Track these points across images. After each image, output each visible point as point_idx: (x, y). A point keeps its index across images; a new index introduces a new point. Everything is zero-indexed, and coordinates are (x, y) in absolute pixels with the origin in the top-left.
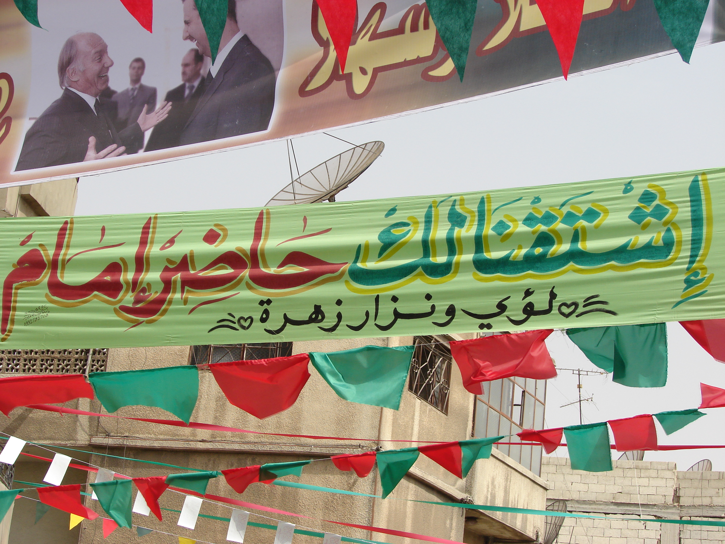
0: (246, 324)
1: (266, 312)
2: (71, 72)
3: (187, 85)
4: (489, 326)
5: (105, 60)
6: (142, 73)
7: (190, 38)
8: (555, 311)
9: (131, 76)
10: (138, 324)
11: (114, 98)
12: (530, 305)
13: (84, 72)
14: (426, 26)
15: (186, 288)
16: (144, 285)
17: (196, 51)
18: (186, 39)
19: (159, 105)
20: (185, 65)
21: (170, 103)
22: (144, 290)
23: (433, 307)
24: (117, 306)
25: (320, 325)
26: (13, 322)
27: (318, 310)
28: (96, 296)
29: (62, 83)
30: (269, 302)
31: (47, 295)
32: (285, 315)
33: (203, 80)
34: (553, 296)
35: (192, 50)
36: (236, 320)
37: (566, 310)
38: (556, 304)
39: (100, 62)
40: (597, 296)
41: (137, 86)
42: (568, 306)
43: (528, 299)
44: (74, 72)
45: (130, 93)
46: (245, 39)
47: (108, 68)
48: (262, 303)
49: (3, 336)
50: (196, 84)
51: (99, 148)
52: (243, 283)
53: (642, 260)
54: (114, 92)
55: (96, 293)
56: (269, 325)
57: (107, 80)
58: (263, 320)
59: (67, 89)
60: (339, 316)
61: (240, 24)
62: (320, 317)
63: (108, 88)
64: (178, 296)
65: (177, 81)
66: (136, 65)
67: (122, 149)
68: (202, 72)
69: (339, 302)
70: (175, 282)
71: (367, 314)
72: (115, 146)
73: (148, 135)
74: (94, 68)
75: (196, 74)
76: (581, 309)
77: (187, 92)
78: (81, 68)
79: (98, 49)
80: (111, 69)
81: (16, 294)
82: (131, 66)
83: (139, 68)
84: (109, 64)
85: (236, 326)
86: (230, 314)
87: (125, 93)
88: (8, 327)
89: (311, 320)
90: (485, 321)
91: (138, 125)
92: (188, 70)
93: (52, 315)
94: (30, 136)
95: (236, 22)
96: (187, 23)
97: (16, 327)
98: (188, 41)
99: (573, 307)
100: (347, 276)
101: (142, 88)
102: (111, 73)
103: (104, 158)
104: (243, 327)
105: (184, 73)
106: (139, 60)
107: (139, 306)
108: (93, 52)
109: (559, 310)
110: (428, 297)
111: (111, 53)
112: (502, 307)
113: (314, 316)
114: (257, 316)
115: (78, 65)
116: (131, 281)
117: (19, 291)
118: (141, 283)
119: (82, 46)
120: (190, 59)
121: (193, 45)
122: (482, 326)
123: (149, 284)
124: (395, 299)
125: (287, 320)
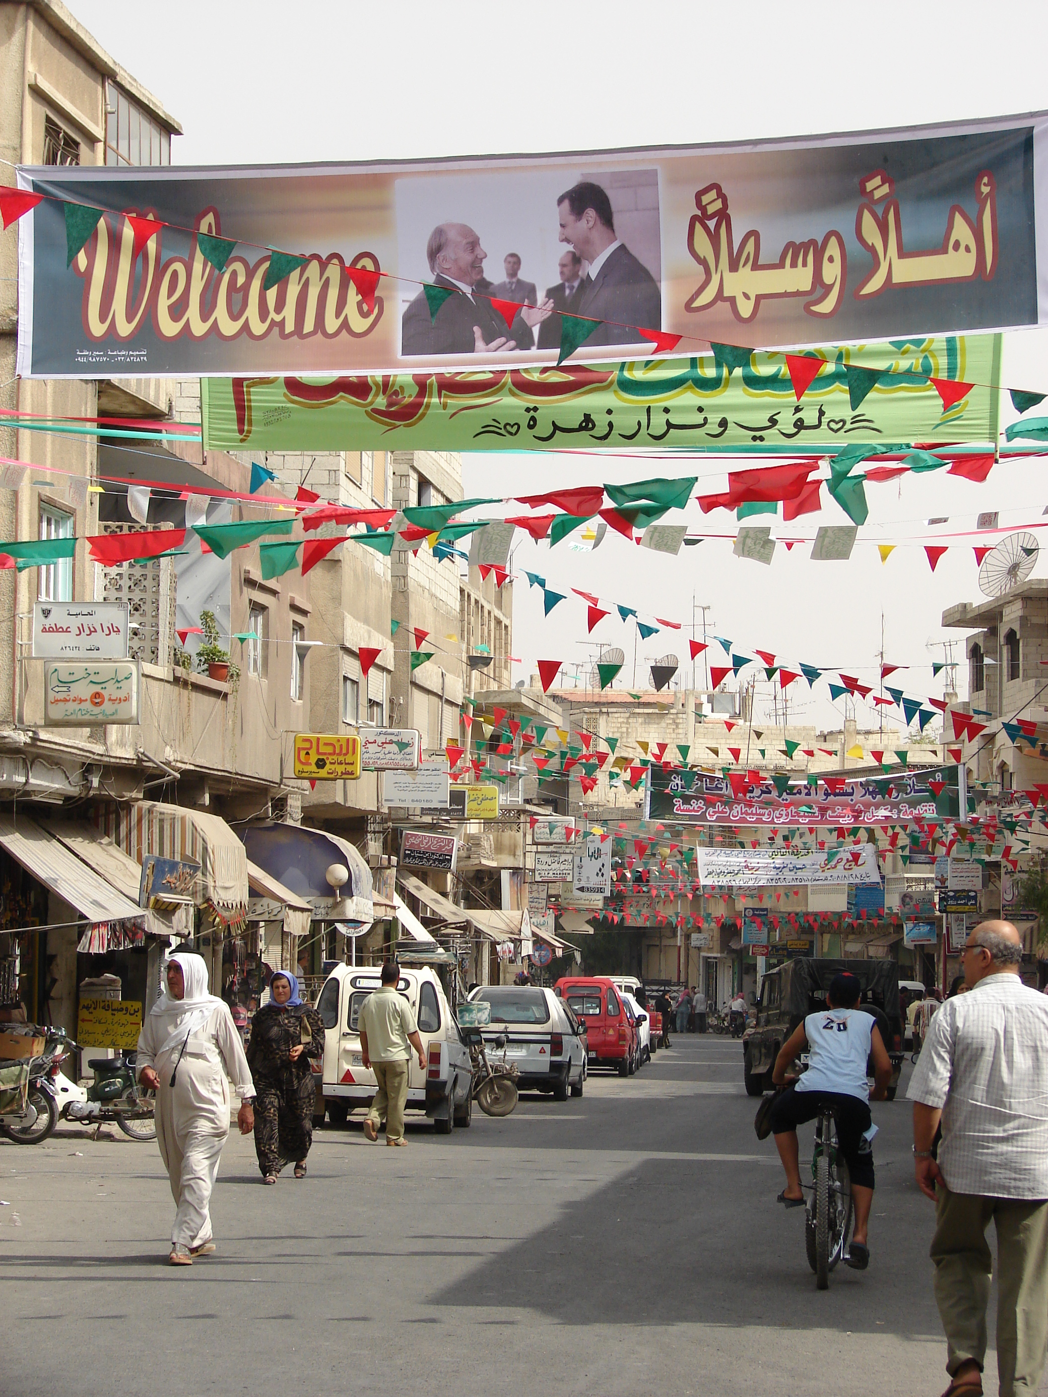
0: (514, 430)
1: (533, 419)
2: (441, 258)
3: (567, 284)
4: (761, 439)
5: (478, 251)
6: (518, 268)
7: (567, 240)
8: (824, 426)
9: (507, 270)
10: (394, 427)
11: (491, 289)
12: (800, 420)
13: (456, 261)
14: (805, 264)
15: (444, 392)
16: (396, 388)
17: (574, 254)
18: (562, 241)
19: (540, 301)
20: (563, 265)
21: (552, 301)
22: (396, 393)
23: (706, 419)
24: (369, 409)
25: (591, 433)
26: (250, 422)
27: (587, 418)
28: (342, 397)
29: (433, 269)
30: (535, 409)
31: (284, 395)
32: (553, 423)
33: (582, 281)
34: (822, 413)
35: (569, 252)
36: (502, 426)
37: (833, 425)
38: (825, 420)
39: (472, 252)
40: (863, 415)
41: (514, 280)
42: (837, 423)
43: (798, 415)
44: (445, 259)
45: (508, 286)
46: (622, 247)
47: (481, 260)
48: (528, 410)
49: (241, 437)
50: (576, 284)
51: (488, 340)
52: (506, 389)
53: (903, 385)
54: (490, 284)
55: (341, 394)
56: (537, 431)
57: (482, 271)
58: (531, 427)
59: (438, 275)
60: (611, 425)
61: (617, 234)
62: (590, 426)
63: (484, 279)
64: (435, 400)
65: (557, 281)
66: (511, 259)
67: (512, 343)
68: (580, 273)
69: (609, 412)
70: (431, 385)
71: (639, 423)
72: (503, 339)
73: (536, 331)
74: (467, 258)
75: (575, 275)
76: (848, 426)
77: (567, 292)
78: (453, 257)
79: (470, 240)
80: (484, 260)
81: (249, 392)
82: (505, 260)
83: (514, 263)
84: (483, 256)
85: (503, 431)
86: (494, 420)
87: (502, 286)
88: (246, 427)
89: (581, 429)
90: (758, 434)
91: (522, 320)
92: (566, 270)
93: (294, 417)
94: (408, 319)
95: (613, 230)
96: (562, 226)
97: (254, 428)
98: (565, 243)
99: (841, 424)
100: (615, 386)
101: (519, 282)
102: (485, 264)
103: (498, 350)
104: (511, 434)
105: (562, 273)
106: (513, 255)
107: (393, 409)
108: (464, 242)
109: (828, 425)
110: (700, 410)
112: (773, 422)
113: (584, 424)
114: (524, 425)
115: (448, 253)
116: (381, 383)
117: (252, 389)
118: (393, 385)
119: (452, 235)
120: (568, 260)
121: (570, 248)
122: (754, 438)
123: (401, 387)
124: (666, 410)
125: (556, 427)
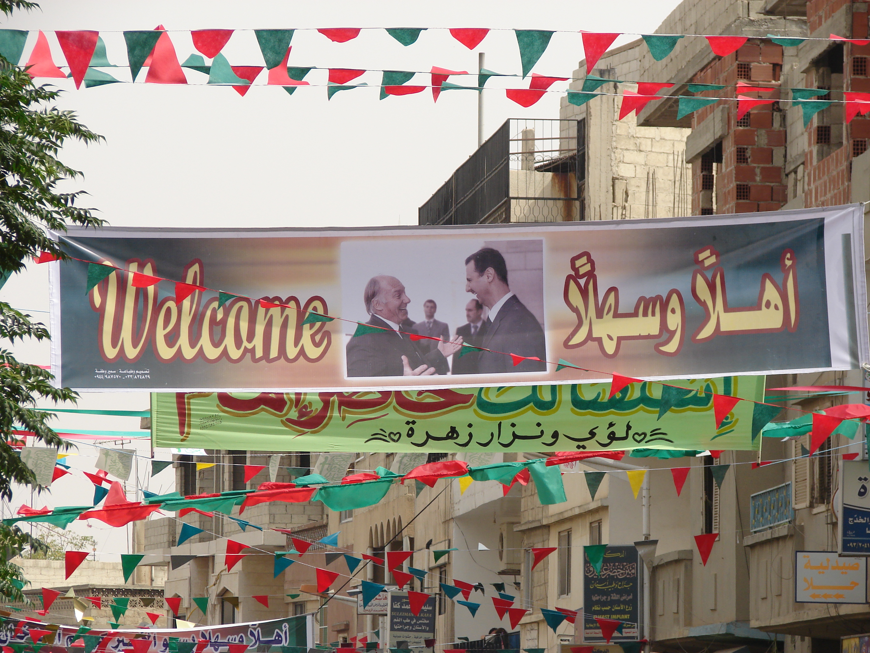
0: (396, 438)
1: (412, 429)
2: (375, 302)
3: (472, 325)
4: (584, 447)
5: (403, 297)
6: (435, 311)
7: (472, 291)
8: (630, 438)
9: (426, 312)
10: (304, 433)
11: (414, 327)
12: (613, 433)
13: (386, 304)
14: (653, 314)
15: (343, 407)
16: (306, 403)
17: (477, 301)
18: (468, 291)
19: (452, 338)
20: (469, 310)
21: (461, 337)
22: (305, 407)
23: (542, 432)
24: (284, 419)
25: (456, 441)
26: (189, 426)
27: (453, 430)
28: (263, 410)
29: (369, 310)
30: (413, 422)
31: (218, 406)
32: (427, 433)
33: (484, 322)
34: (629, 427)
35: (474, 300)
36: (387, 434)
37: (637, 437)
38: (631, 433)
39: (399, 298)
40: (659, 429)
41: (432, 320)
42: (640, 435)
43: (611, 429)
44: (378, 303)
45: (427, 325)
46: (514, 298)
47: (406, 304)
48: (408, 423)
49: (182, 437)
50: (479, 325)
51: (414, 366)
52: (392, 406)
53: (690, 407)
54: (413, 323)
55: (262, 406)
56: (414, 439)
57: (406, 313)
58: (409, 436)
59: (373, 315)
60: (470, 435)
61: (510, 287)
62: (455, 435)
63: (408, 319)
64: (336, 414)
65: (464, 322)
66: (429, 304)
67: (432, 369)
68: (482, 316)
69: (470, 425)
70: (334, 402)
71: (492, 434)
72: (425, 366)
73: (450, 360)
74: (395, 302)
75: (478, 318)
76: (648, 438)
77: (473, 330)
78: (384, 301)
79: (397, 289)
80: (408, 305)
81: (189, 404)
82: (425, 305)
83: (432, 307)
84: (407, 301)
85: (387, 439)
86: (381, 430)
88: (186, 430)
89: (448, 438)
90: (581, 444)
91: (439, 351)
92: (472, 314)
93: (224, 423)
94: (350, 349)
95: (508, 285)
96: (469, 280)
97: (192, 430)
98: (470, 293)
99: (643, 436)
100: (475, 406)
101: (436, 322)
103: (420, 375)
104: (394, 440)
105: (468, 316)
106: (431, 301)
107: (302, 419)
108: (393, 290)
109: (633, 437)
110: (539, 425)
111: (408, 293)
112: (592, 434)
113: (450, 434)
114: (404, 433)
115: (380, 298)
116: (294, 400)
117: (191, 401)
118: (304, 401)
119: (384, 284)
120: (473, 306)
121: (474, 297)
122: (579, 447)
123: (310, 403)
124: (513, 425)
125: (429, 436)
